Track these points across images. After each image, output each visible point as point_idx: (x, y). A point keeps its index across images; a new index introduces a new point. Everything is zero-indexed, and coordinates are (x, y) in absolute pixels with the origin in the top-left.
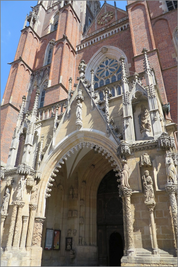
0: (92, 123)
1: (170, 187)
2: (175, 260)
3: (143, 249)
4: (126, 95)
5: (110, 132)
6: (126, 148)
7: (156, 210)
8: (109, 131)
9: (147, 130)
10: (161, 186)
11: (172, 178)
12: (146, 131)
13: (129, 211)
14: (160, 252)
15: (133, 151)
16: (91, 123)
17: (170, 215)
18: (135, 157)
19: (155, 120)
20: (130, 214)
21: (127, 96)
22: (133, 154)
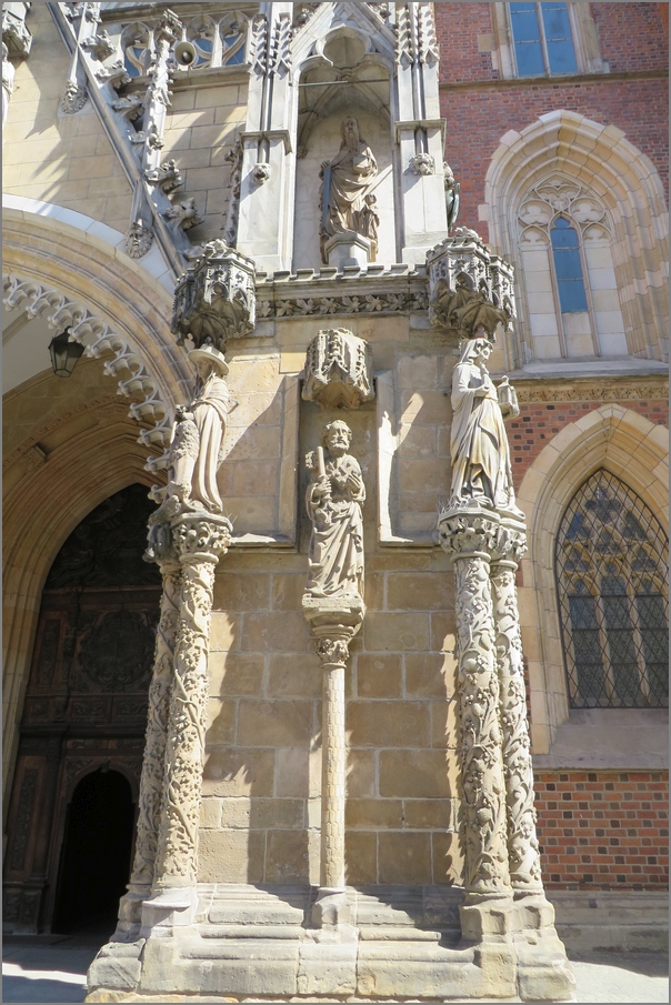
0: (58, 176)
1: (470, 518)
2: (456, 967)
3: (252, 888)
4: (278, 27)
5: (151, 231)
6: (233, 281)
7: (365, 651)
8: (149, 225)
9: (360, 236)
10: (409, 521)
11: (482, 474)
12: (353, 241)
13: (192, 651)
14: (355, 910)
15: (272, 315)
16: (52, 175)
17: (443, 689)
18: (280, 348)
19: (420, 173)
20: (201, 667)
21: (282, 33)
22: (269, 328)
